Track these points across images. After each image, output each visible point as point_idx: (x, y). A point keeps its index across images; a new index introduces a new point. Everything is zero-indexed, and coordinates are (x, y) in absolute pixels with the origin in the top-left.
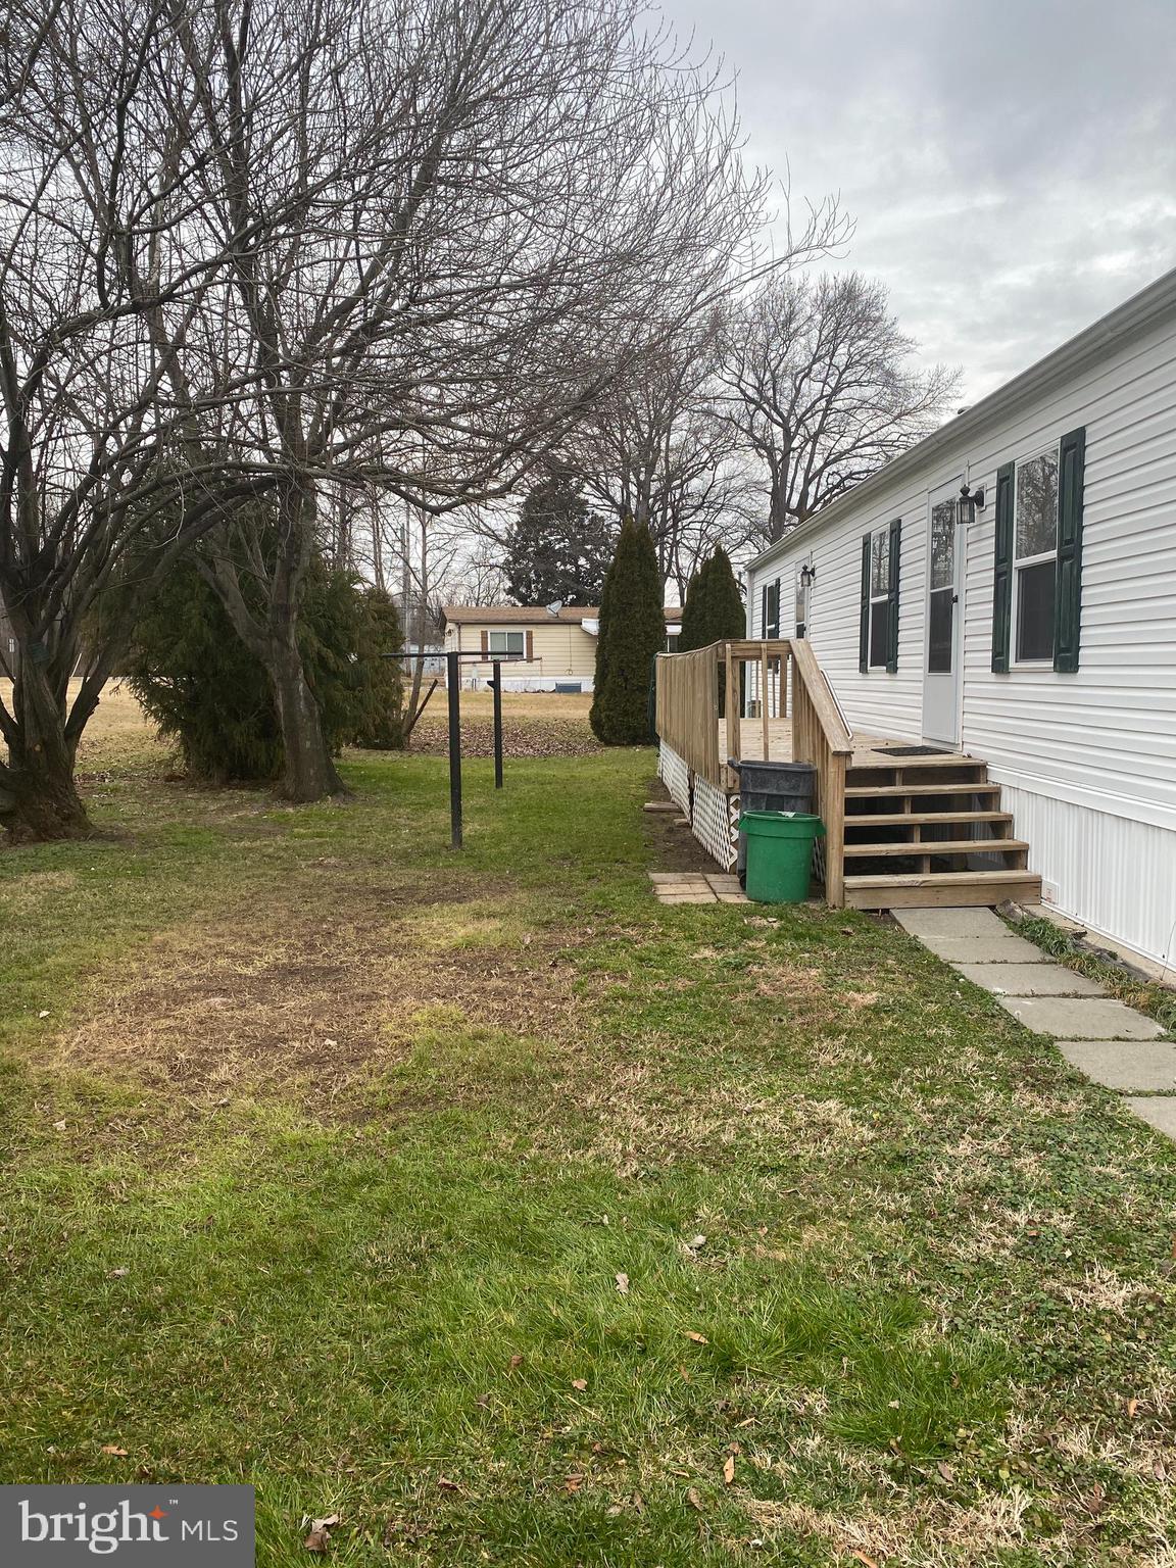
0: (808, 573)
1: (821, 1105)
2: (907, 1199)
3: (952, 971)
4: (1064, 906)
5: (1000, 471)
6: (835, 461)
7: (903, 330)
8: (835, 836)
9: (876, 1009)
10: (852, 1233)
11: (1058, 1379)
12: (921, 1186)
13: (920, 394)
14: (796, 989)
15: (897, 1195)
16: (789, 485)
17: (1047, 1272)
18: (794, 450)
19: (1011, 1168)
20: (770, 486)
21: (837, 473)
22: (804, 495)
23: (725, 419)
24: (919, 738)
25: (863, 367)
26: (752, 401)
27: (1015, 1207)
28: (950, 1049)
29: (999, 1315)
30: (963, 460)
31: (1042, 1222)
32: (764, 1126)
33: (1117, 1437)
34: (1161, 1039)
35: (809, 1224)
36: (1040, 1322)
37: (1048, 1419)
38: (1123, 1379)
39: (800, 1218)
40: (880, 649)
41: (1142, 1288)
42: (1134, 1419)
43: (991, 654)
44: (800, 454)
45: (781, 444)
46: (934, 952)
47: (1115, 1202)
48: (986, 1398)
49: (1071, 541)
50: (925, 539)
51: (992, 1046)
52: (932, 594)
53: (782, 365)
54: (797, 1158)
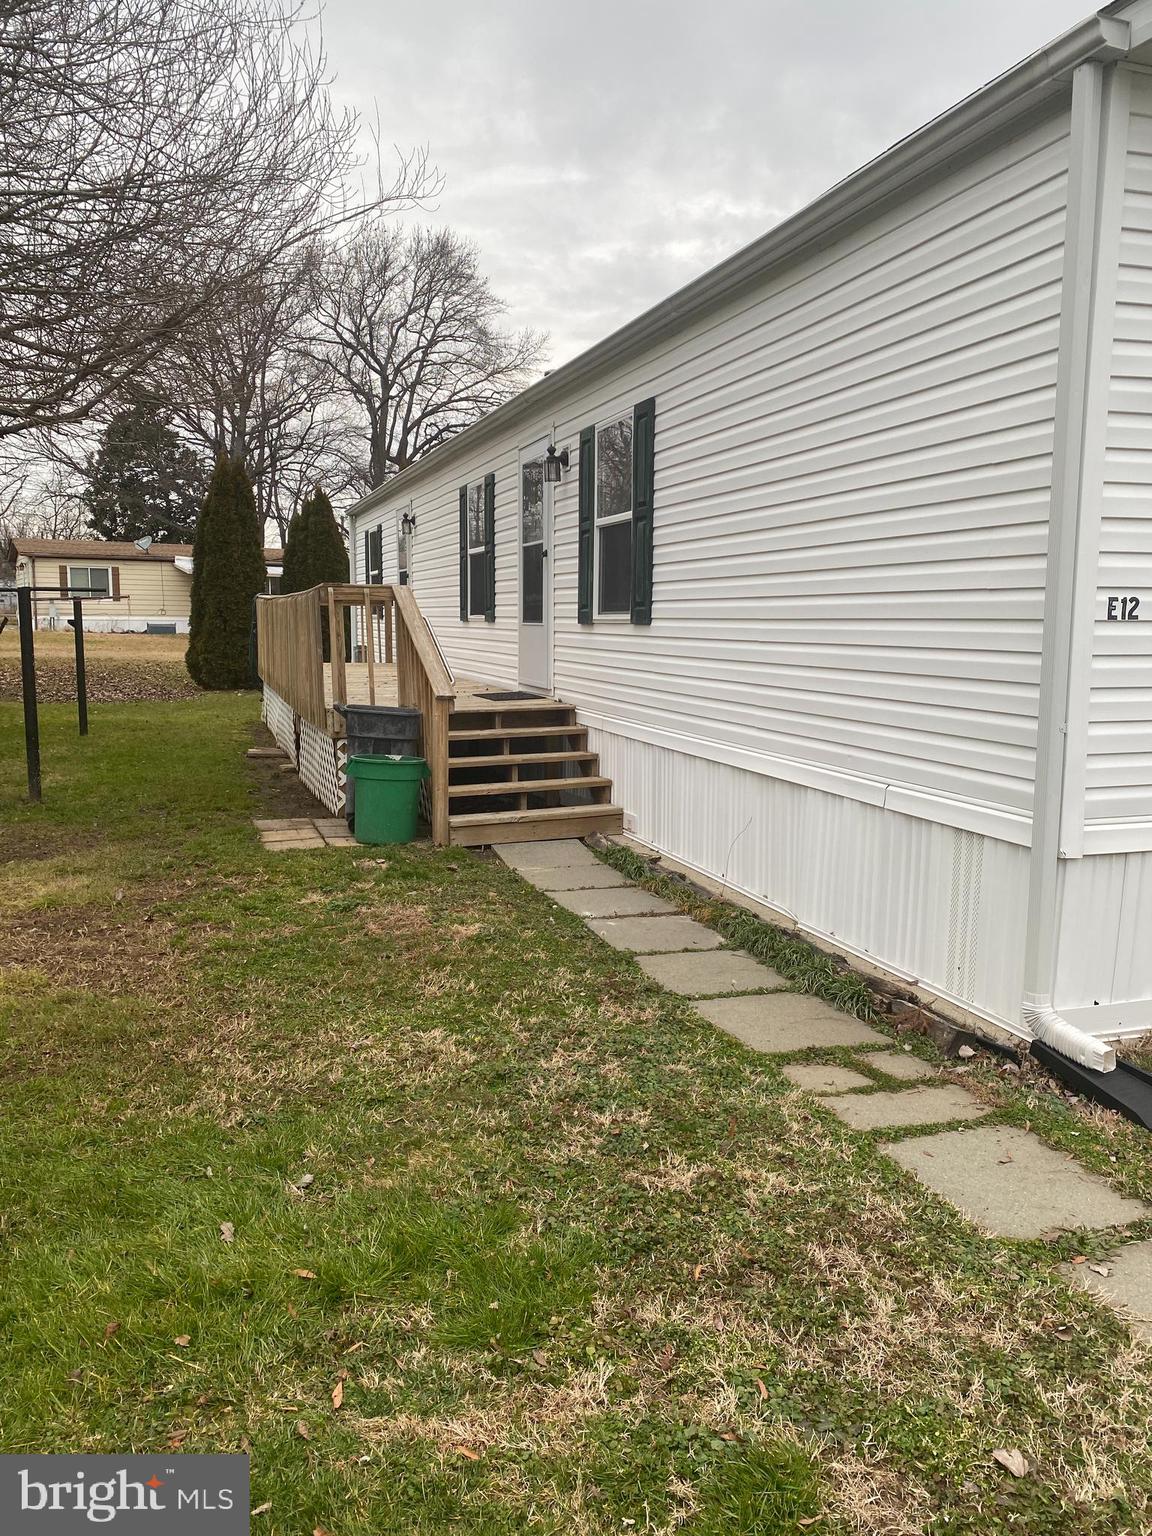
0: (409, 521)
1: (427, 1035)
2: (505, 1115)
3: (548, 899)
4: (643, 835)
5: (582, 433)
6: (432, 412)
7: (494, 290)
8: (440, 778)
9: (478, 940)
10: (455, 1152)
11: (636, 1258)
12: (518, 1100)
13: (510, 354)
14: (404, 926)
15: (497, 1112)
16: (388, 432)
17: (628, 1165)
18: (392, 398)
19: (597, 1074)
20: (369, 432)
21: (435, 425)
22: (404, 444)
23: (322, 361)
24: (516, 684)
25: (457, 323)
26: (349, 345)
27: (601, 1109)
28: (544, 971)
29: (587, 1210)
30: (549, 421)
31: (624, 1121)
32: (371, 1061)
33: (685, 1300)
34: (721, 947)
35: (415, 1149)
36: (622, 1210)
37: (628, 1294)
38: (690, 1249)
39: (406, 1145)
40: (478, 598)
41: (706, 1167)
42: (699, 1283)
43: (577, 606)
44: (399, 403)
45: (378, 391)
46: (531, 882)
47: (684, 1095)
48: (575, 1285)
49: (644, 504)
50: (517, 494)
51: (581, 964)
52: (524, 548)
53: (378, 312)
54: (403, 1087)
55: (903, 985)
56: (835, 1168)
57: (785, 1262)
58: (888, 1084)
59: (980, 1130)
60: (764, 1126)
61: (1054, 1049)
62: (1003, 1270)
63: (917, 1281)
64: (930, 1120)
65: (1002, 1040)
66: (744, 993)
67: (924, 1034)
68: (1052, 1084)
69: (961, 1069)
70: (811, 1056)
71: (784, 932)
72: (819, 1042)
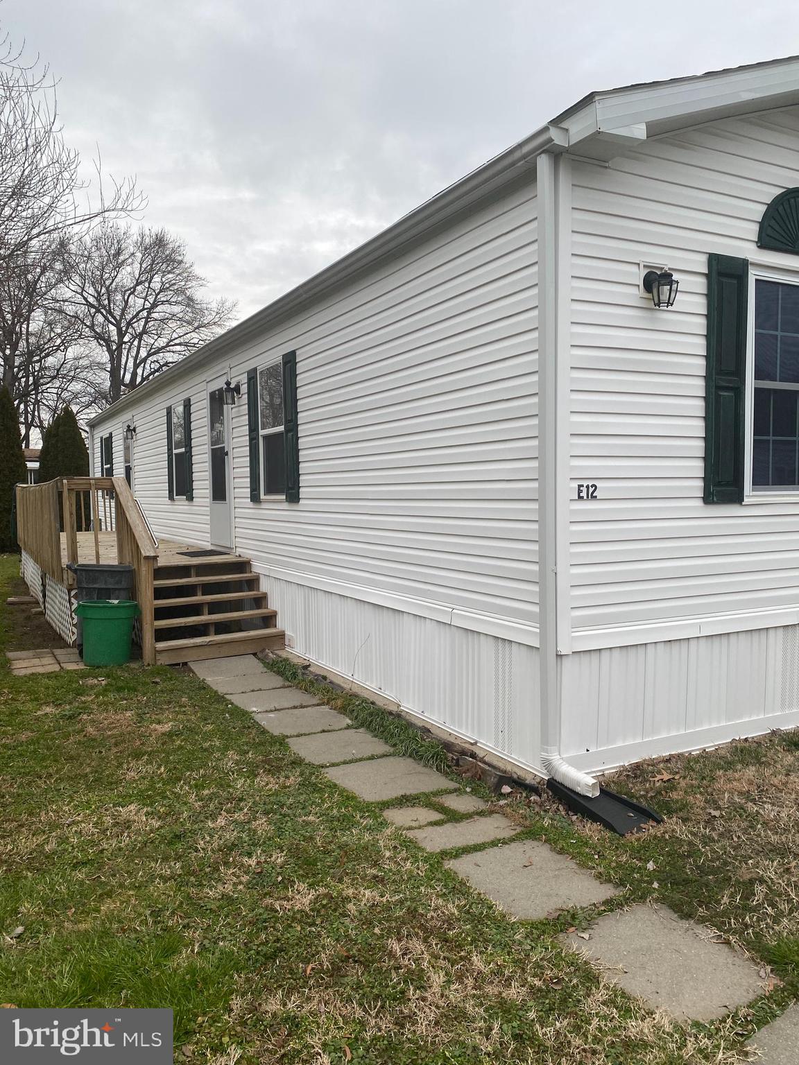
0: (131, 430)
1: (126, 809)
2: (178, 865)
3: (226, 700)
4: (299, 649)
5: (249, 372)
6: (154, 353)
7: (198, 270)
8: (148, 615)
9: (170, 735)
10: (137, 897)
11: (265, 964)
12: (191, 853)
13: (211, 314)
14: (114, 728)
15: (172, 864)
16: (123, 367)
17: (266, 894)
18: (125, 343)
19: (249, 829)
20: (109, 367)
21: (157, 361)
22: (134, 375)
23: (73, 316)
24: (209, 544)
25: (171, 292)
26: (93, 306)
27: (250, 855)
28: (217, 755)
29: (233, 931)
30: (226, 364)
31: (266, 861)
32: (81, 832)
33: (299, 992)
34: (348, 727)
35: (107, 898)
36: (258, 929)
37: (257, 993)
38: (305, 952)
39: (101, 895)
40: (181, 485)
41: (322, 890)
42: (309, 978)
43: (249, 490)
44: (130, 346)
45: (115, 338)
46: (215, 688)
47: (311, 838)
48: (218, 991)
49: (290, 421)
50: (206, 412)
51: (245, 748)
52: (212, 449)
53: (114, 284)
54: (102, 851)
55: (467, 746)
56: (412, 881)
57: (372, 955)
58: (454, 817)
59: (513, 845)
60: (366, 856)
61: (562, 784)
62: (520, 944)
63: (462, 958)
64: (480, 840)
65: (529, 780)
66: (361, 760)
67: (479, 779)
68: (561, 808)
69: (502, 802)
70: (404, 801)
71: (391, 713)
72: (411, 790)
